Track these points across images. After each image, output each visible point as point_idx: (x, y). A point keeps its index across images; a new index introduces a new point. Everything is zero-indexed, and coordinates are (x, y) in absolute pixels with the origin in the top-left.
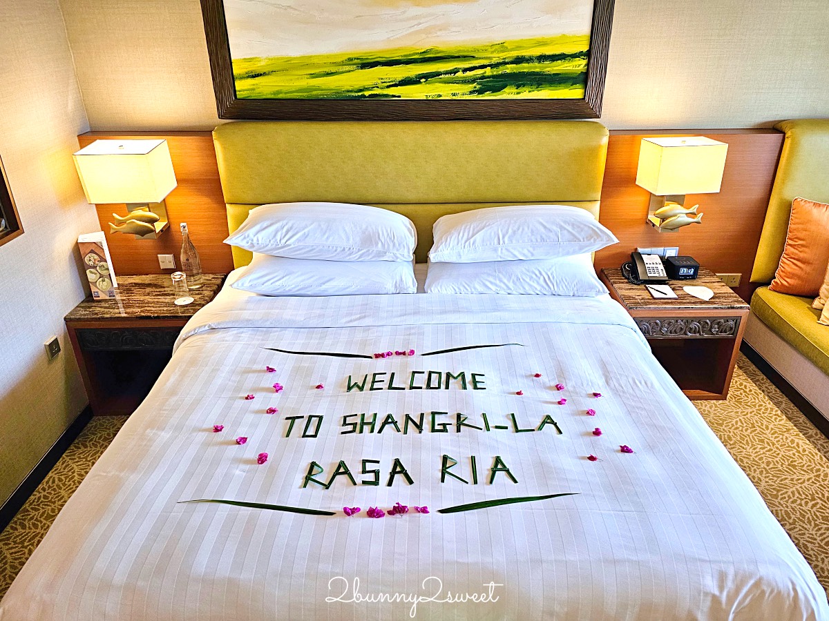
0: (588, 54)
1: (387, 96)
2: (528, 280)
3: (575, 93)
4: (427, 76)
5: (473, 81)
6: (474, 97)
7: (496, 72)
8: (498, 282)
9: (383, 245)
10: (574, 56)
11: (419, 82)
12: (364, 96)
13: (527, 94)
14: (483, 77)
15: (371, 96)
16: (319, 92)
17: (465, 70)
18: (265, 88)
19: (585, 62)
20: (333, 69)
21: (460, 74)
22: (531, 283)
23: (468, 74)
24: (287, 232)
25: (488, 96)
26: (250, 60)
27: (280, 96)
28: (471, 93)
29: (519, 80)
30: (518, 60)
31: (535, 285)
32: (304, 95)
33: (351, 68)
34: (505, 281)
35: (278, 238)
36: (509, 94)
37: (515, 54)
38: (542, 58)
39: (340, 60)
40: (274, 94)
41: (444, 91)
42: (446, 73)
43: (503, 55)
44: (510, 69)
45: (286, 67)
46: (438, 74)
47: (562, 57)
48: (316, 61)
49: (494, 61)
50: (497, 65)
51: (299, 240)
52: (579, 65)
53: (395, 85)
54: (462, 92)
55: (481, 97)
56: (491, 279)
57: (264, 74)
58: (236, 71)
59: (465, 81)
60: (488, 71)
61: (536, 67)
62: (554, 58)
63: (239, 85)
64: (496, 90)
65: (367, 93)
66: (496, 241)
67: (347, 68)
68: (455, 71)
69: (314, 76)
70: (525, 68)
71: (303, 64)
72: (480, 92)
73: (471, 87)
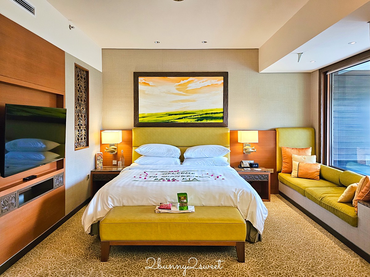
0: (223, 112)
1: (175, 122)
2: (209, 161)
3: (221, 121)
4: (184, 117)
5: (196, 118)
6: (196, 122)
7: (201, 116)
8: (201, 162)
9: (172, 152)
10: (220, 113)
11: (183, 119)
12: (169, 122)
13: (209, 121)
14: (198, 118)
15: (171, 122)
16: (158, 121)
17: (193, 116)
18: (146, 120)
19: (223, 114)
20: (162, 116)
21: (192, 117)
22: (210, 162)
23: (194, 117)
24: (149, 148)
25: (199, 122)
26: (143, 114)
27: (149, 122)
28: (195, 121)
29: (207, 118)
30: (206, 114)
31: (211, 163)
32: (155, 122)
33: (167, 115)
34: (203, 162)
35: (147, 150)
36: (204, 121)
37: (205, 112)
38: (212, 113)
39: (164, 114)
40: (148, 121)
41: (189, 121)
42: (189, 117)
43: (202, 113)
44: (204, 116)
45: (151, 115)
46: (187, 117)
47: (217, 113)
48: (158, 114)
49: (200, 114)
50: (201, 115)
51: (152, 150)
52: (221, 115)
53: (177, 119)
54: (193, 121)
55: (197, 122)
56: (199, 161)
57: (146, 117)
58: (140, 116)
59: (194, 118)
60: (199, 116)
61: (211, 115)
62: (215, 113)
63: (140, 119)
64: (201, 120)
65: (170, 121)
66: (200, 151)
67: (166, 116)
68: (191, 116)
69: (157, 117)
70: (208, 115)
71: (155, 115)
72: (197, 121)
73: (195, 120)
